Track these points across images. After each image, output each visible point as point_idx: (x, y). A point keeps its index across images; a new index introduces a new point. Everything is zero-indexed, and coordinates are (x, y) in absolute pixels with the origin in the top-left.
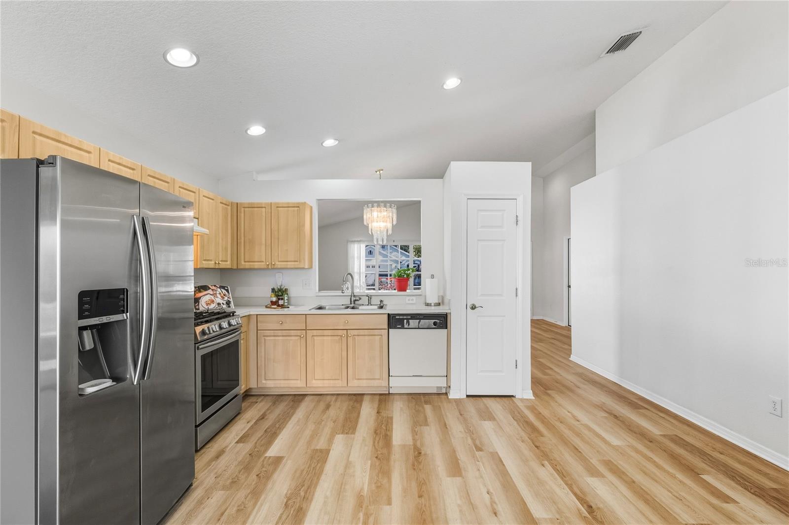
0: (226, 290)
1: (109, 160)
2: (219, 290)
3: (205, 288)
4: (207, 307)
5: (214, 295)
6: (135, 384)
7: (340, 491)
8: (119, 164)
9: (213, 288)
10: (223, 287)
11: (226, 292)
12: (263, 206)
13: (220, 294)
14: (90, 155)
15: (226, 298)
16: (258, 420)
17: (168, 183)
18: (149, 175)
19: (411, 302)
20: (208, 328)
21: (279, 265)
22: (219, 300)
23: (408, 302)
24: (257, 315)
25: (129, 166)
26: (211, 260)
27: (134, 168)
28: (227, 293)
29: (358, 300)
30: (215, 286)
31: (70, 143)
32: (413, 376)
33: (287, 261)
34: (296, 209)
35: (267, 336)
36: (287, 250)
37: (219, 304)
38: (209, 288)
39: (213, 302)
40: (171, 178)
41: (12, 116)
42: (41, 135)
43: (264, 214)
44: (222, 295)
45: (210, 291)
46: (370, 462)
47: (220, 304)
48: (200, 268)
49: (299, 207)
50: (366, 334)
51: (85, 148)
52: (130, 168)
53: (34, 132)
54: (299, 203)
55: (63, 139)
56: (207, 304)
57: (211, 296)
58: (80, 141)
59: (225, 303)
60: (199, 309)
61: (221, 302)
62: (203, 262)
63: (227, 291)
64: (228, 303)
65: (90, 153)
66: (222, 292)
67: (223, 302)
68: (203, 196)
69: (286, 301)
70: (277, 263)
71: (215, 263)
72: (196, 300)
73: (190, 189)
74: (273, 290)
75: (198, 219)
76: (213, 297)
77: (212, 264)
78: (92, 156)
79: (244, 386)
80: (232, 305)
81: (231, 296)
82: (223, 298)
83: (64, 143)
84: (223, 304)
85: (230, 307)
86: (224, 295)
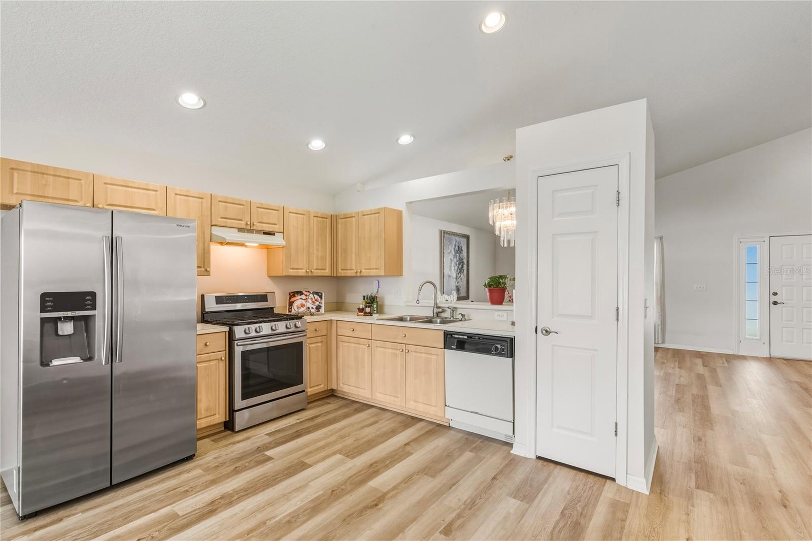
0: (318, 295)
1: (176, 194)
2: (311, 295)
3: (300, 293)
4: (297, 310)
5: (306, 300)
6: (104, 364)
7: (260, 509)
9: (308, 294)
10: (317, 293)
11: (318, 297)
12: (353, 216)
13: (312, 299)
14: (157, 192)
15: (317, 303)
16: (307, 420)
17: (243, 205)
18: (220, 201)
19: (501, 318)
20: (249, 328)
21: (365, 273)
22: (309, 305)
23: (497, 318)
24: (337, 320)
25: (197, 196)
26: (302, 269)
27: (203, 197)
28: (319, 299)
29: (441, 312)
30: (309, 292)
31: (136, 186)
32: (472, 412)
33: (370, 269)
34: (377, 214)
35: (344, 342)
36: (370, 257)
38: (303, 294)
39: (303, 306)
40: (246, 201)
41: (87, 175)
42: (111, 184)
43: (354, 223)
44: (314, 300)
45: (303, 297)
46: (322, 492)
47: (309, 308)
48: (285, 276)
49: (379, 213)
50: (423, 351)
52: (199, 198)
53: (105, 183)
54: (379, 209)
55: (130, 184)
56: (298, 308)
57: (303, 301)
58: (146, 184)
59: (314, 307)
60: (291, 312)
61: (310, 305)
62: (290, 270)
63: (321, 297)
64: (318, 308)
65: (156, 191)
66: (314, 298)
67: (313, 306)
68: (290, 212)
69: (375, 309)
70: (363, 271)
71: (307, 272)
72: (291, 304)
73: (271, 208)
74: (364, 297)
75: (283, 233)
76: (304, 302)
77: (302, 273)
78: (158, 193)
79: (322, 386)
80: (322, 310)
81: (323, 301)
82: (314, 302)
83: (131, 187)
84: (312, 308)
85: (319, 311)
86: (316, 300)
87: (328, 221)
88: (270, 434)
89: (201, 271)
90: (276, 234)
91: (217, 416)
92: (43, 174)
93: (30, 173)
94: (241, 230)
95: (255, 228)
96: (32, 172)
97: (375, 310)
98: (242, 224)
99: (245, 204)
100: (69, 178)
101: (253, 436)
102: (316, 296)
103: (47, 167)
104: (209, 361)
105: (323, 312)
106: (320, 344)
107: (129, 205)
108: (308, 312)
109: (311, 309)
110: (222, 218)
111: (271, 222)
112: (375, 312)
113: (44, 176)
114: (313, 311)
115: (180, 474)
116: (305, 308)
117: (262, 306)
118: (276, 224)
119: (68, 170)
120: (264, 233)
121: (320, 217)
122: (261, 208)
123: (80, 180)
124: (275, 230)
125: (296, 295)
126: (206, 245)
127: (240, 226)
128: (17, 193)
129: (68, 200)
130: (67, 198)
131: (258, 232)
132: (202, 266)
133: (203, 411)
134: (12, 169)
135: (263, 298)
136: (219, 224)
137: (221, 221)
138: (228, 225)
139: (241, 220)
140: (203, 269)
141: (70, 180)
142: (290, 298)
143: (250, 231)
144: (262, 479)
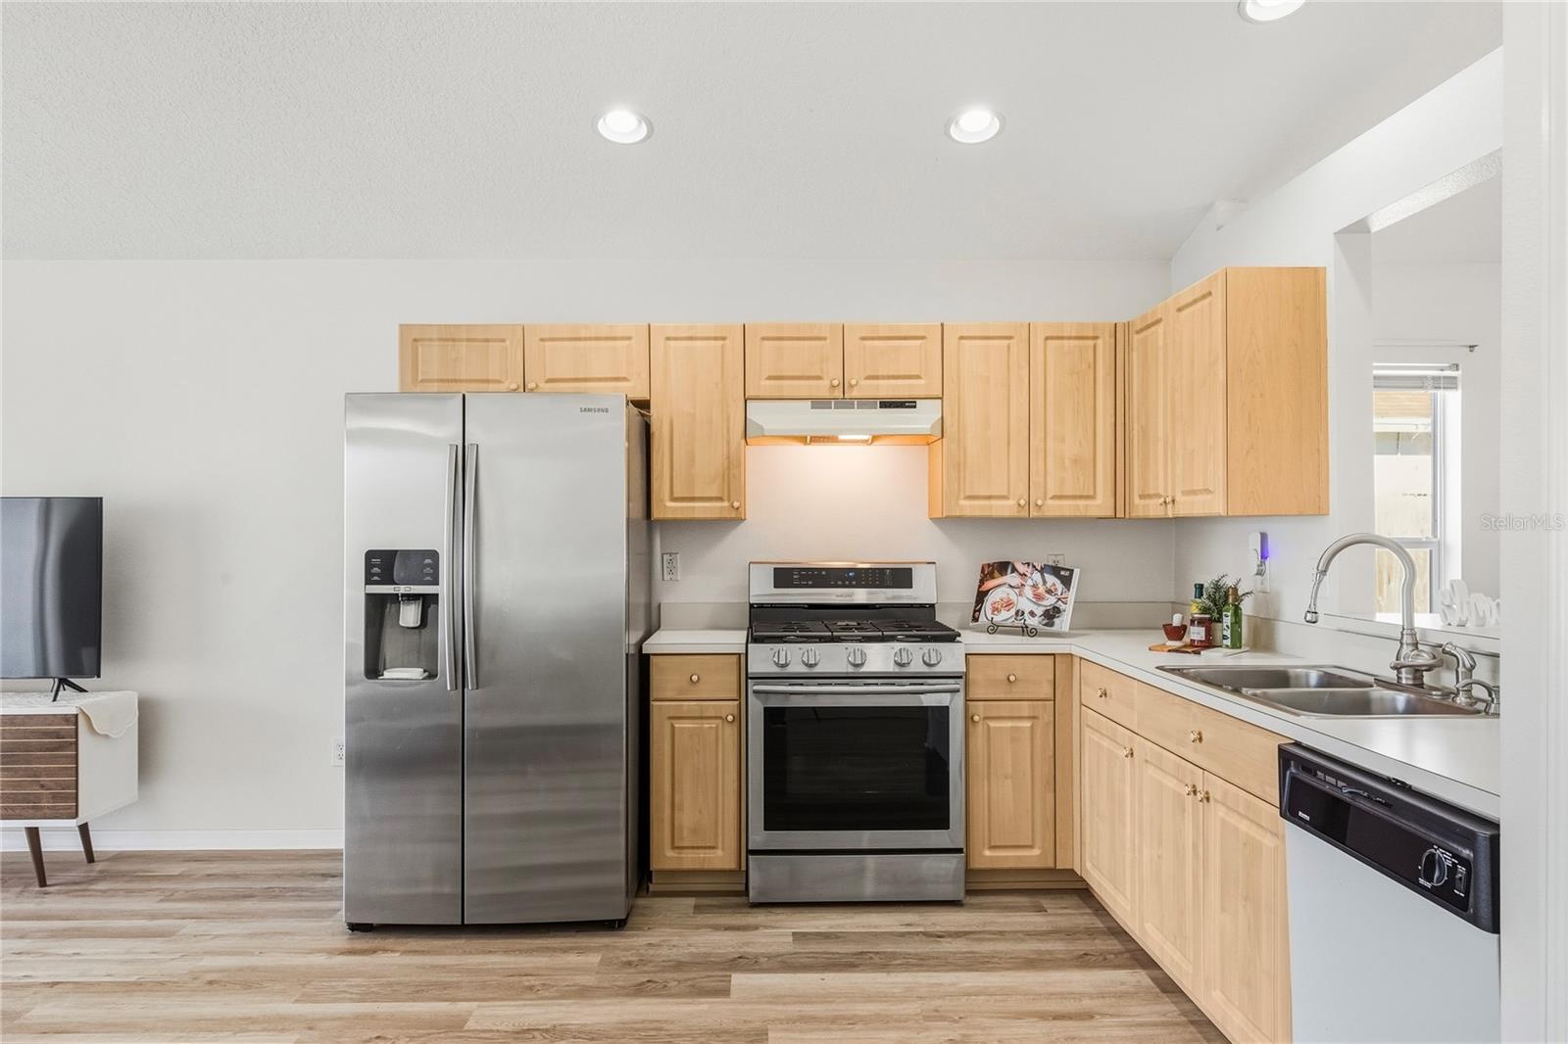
0: (1059, 577)
1: (668, 339)
2: (1037, 576)
3: (1003, 567)
5: (1020, 588)
6: (449, 688)
8: (691, 338)
10: (1055, 571)
11: (1058, 582)
12: (1159, 317)
13: (1035, 586)
14: (629, 341)
15: (1050, 601)
17: (824, 339)
18: (764, 339)
20: (783, 651)
24: (1080, 658)
25: (712, 335)
27: (724, 335)
28: (1060, 586)
30: (1031, 564)
31: (593, 335)
33: (1197, 492)
34: (1208, 301)
35: (1091, 727)
36: (1193, 452)
37: (1019, 613)
38: (1014, 570)
39: (1009, 604)
41: (514, 329)
42: (551, 339)
43: (1160, 342)
44: (1041, 590)
45: (1014, 579)
47: (1023, 613)
48: (946, 517)
49: (1210, 295)
51: (619, 335)
52: (716, 339)
53: (542, 340)
54: (1209, 280)
55: (583, 334)
57: (1010, 590)
59: (1039, 611)
60: (978, 619)
62: (963, 503)
63: (1067, 580)
64: (1051, 614)
65: (629, 338)
66: (1045, 582)
67: (1034, 608)
68: (961, 338)
69: (1228, 633)
70: (1179, 498)
71: (1019, 505)
72: (981, 597)
73: (903, 334)
74: (1200, 588)
75: (941, 398)
76: (1012, 595)
77: (1005, 508)
78: (633, 341)
79: (1036, 852)
80: (1063, 623)
81: (1072, 595)
82: (1038, 597)
83: (586, 339)
84: (1032, 614)
85: (1051, 624)
86: (1049, 592)
87: (1104, 346)
88: (798, 937)
89: (722, 507)
90: (918, 401)
91: (719, 852)
92: (454, 340)
93: (437, 343)
94: (819, 403)
95: (855, 393)
96: (440, 340)
97: (1225, 637)
98: (821, 389)
99: (827, 335)
100: (487, 340)
101: (766, 927)
102: (1051, 579)
103: (458, 327)
104: (702, 718)
105: (1066, 628)
106: (1027, 724)
107: (581, 376)
108: (1017, 623)
109: (1027, 615)
110: (770, 378)
111: (902, 373)
112: (1228, 642)
113: (457, 343)
114: (1032, 622)
115: (565, 951)
116: (1013, 612)
117: (894, 598)
118: (918, 377)
119: (486, 327)
120: (885, 405)
121: (1069, 338)
122: (873, 338)
123: (503, 341)
124: (914, 393)
125: (996, 573)
126: (733, 446)
127: (815, 394)
128: (422, 381)
129: (487, 381)
130: (485, 378)
131: (865, 403)
132: (725, 498)
133: (686, 833)
134: (415, 340)
135: (901, 577)
136: (762, 394)
137: (767, 387)
138: (786, 394)
139: (819, 378)
140: (726, 504)
141: (491, 344)
142: (982, 582)
143: (845, 403)
144: (645, 1030)
